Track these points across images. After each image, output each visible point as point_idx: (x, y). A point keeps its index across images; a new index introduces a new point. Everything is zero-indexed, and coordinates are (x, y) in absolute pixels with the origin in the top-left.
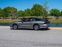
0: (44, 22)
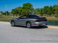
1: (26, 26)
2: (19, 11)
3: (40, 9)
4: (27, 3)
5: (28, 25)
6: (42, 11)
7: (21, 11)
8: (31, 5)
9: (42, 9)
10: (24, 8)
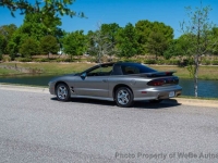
0: (149, 80)
1: (112, 99)
2: (10, 43)
5: (119, 97)
7: (18, 41)
10: (27, 30)
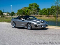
2: (25, 12)
3: (47, 9)
4: (33, 3)
6: (49, 12)
7: (27, 11)
8: (37, 5)
9: (49, 9)
10: (30, 8)
